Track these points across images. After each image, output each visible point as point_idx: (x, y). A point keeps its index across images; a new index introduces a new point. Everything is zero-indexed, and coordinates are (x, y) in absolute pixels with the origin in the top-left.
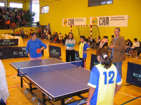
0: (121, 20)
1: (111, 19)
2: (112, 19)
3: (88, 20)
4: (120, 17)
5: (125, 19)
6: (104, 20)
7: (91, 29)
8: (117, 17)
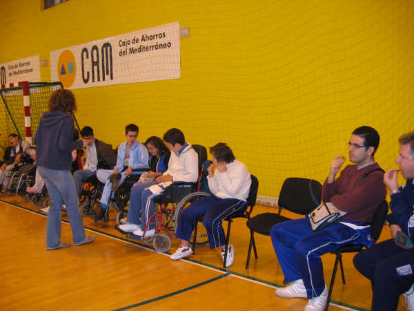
0: (156, 47)
1: (119, 49)
2: (123, 48)
3: (45, 64)
4: (151, 38)
5: (169, 45)
6: (95, 60)
7: (26, 101)
8: (140, 38)
